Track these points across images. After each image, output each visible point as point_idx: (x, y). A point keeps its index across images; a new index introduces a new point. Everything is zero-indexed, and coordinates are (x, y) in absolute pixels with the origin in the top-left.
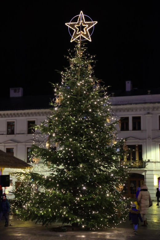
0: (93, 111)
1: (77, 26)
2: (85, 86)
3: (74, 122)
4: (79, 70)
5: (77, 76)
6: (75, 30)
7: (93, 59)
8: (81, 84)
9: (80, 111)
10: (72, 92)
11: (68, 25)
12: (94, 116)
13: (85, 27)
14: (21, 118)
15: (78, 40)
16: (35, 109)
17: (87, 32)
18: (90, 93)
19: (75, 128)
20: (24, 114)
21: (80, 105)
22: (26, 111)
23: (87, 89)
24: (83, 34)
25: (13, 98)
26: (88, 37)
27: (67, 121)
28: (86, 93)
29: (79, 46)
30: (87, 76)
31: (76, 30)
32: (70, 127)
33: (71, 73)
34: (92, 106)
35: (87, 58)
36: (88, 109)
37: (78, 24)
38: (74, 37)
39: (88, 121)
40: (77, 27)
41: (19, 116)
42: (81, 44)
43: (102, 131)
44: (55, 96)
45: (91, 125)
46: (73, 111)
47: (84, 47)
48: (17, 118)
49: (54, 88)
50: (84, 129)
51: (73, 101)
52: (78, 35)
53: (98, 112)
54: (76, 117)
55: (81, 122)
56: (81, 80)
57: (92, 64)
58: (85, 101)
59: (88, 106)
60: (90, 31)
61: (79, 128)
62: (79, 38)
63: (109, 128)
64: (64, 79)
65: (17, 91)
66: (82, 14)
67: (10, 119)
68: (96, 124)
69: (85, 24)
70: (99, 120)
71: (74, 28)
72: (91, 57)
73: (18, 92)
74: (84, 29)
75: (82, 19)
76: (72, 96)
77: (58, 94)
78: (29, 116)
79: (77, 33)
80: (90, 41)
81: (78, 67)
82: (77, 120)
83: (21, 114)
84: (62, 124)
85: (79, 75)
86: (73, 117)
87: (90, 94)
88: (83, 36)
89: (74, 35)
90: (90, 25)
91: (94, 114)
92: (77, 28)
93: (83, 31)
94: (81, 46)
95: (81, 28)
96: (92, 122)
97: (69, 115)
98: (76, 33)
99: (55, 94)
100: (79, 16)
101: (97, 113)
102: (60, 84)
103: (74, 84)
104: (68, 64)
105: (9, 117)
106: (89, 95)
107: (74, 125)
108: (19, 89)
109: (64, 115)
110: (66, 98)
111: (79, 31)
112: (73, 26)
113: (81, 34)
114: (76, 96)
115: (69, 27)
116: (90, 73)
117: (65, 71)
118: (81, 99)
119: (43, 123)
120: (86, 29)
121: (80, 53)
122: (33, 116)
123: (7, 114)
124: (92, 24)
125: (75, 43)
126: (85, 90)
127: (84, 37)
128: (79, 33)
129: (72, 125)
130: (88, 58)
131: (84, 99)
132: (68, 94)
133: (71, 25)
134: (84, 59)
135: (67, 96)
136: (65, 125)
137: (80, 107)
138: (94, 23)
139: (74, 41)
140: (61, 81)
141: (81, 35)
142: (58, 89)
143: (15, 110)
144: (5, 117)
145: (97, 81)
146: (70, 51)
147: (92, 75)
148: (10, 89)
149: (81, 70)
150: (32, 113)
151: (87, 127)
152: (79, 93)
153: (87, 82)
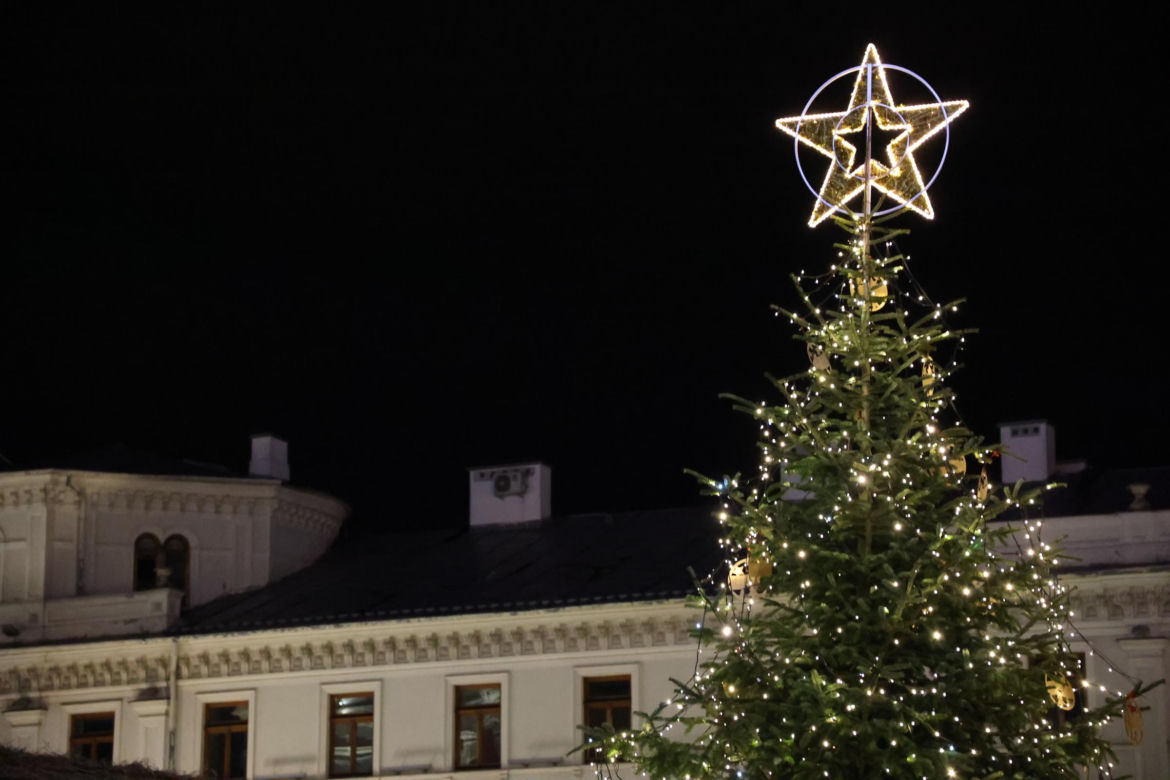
0: (957, 636)
1: (847, 130)
2: (898, 487)
3: (839, 707)
4: (865, 391)
5: (853, 432)
6: (832, 155)
7: (948, 321)
8: (876, 476)
9: (873, 639)
10: (825, 526)
11: (789, 132)
12: (964, 674)
13: (894, 134)
14: (540, 661)
15: (856, 217)
16: (630, 599)
17: (905, 164)
18: (931, 529)
19: (845, 744)
20: (562, 631)
21: (875, 604)
22: (572, 616)
23: (918, 508)
24: (884, 180)
25: (493, 531)
26: (911, 192)
27: (797, 701)
28: (909, 532)
29: (860, 248)
30: (913, 423)
31: (842, 155)
32: (818, 738)
33: (813, 413)
34: (950, 610)
35: (909, 321)
36: (924, 629)
37: (853, 120)
38: (831, 198)
39: (923, 704)
40: (848, 137)
41: (528, 650)
42: (874, 235)
43: (1021, 764)
44: (726, 554)
45: (946, 727)
46: (827, 641)
47: (893, 252)
48: (516, 662)
49: (715, 503)
50: (901, 753)
51: (831, 578)
52: (853, 184)
53: (989, 646)
54: (852, 681)
55: (882, 711)
56: (876, 452)
57: (941, 353)
58: (904, 582)
59: (925, 606)
60: (927, 157)
61: (873, 746)
62: (857, 205)
63: (1067, 746)
64: (776, 452)
65: (515, 486)
66: (873, 64)
67: (472, 671)
68: (975, 716)
69: (895, 118)
70: (998, 694)
71: (829, 145)
72: (932, 310)
73: (521, 494)
74: (890, 150)
75: (877, 92)
76: (824, 553)
77: (743, 535)
78: (593, 644)
79: (848, 175)
80: (929, 214)
81: (858, 372)
82: (859, 699)
83: (540, 633)
84: (769, 721)
85: (863, 425)
86: (832, 680)
87: (936, 539)
88: (882, 189)
89: (831, 185)
90: (922, 122)
91: (960, 661)
92: (846, 145)
93: (885, 161)
94: (876, 251)
95: (873, 143)
96: (950, 704)
97: (807, 668)
98: (839, 171)
99: (723, 542)
100: (857, 73)
101: (979, 655)
102: (750, 478)
103: (835, 473)
105: (463, 654)
106: (924, 545)
107: (838, 726)
108: (528, 473)
109: (777, 666)
110: (788, 560)
111: (860, 160)
112: (820, 132)
113: (872, 178)
114: (850, 545)
115: (798, 137)
116: (928, 412)
117: (777, 399)
118: (877, 567)
119: (652, 719)
120: (901, 149)
121: (872, 293)
122: (614, 642)
123: (455, 639)
124: (939, 116)
126: (901, 514)
127: (892, 194)
128: (860, 170)
129: (826, 730)
130: (919, 317)
131: (899, 565)
132: (797, 540)
133: (804, 130)
134: (893, 324)
135: (792, 552)
136: (786, 731)
137: (873, 618)
138: (950, 110)
139: (829, 222)
140: (758, 458)
141: (872, 182)
142: (736, 510)
143: (500, 609)
144: (442, 656)
145: (979, 456)
146: (807, 285)
147: (945, 420)
148: (473, 474)
149: (878, 389)
150: (606, 628)
151: (921, 738)
152: (868, 533)
153: (905, 464)
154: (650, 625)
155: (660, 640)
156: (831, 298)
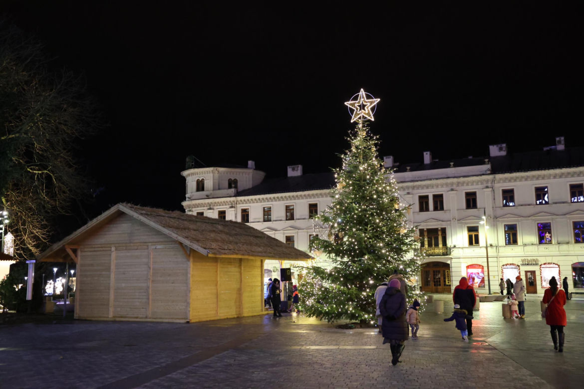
0: (378, 197)
1: (358, 104)
2: (368, 170)
3: (357, 210)
4: (362, 152)
5: (360, 160)
6: (355, 109)
7: (377, 139)
8: (364, 168)
9: (363, 198)
10: (354, 177)
11: (347, 105)
12: (379, 203)
13: (366, 105)
14: (301, 201)
15: (360, 120)
16: (317, 189)
17: (368, 110)
18: (374, 177)
19: (359, 216)
20: (305, 195)
21: (364, 191)
22: (306, 193)
23: (371, 173)
24: (365, 113)
25: (292, 177)
26: (370, 116)
27: (350, 209)
28: (370, 178)
29: (360, 126)
30: (371, 158)
31: (357, 109)
32: (353, 215)
33: (352, 156)
34: (377, 192)
35: (369, 139)
36: (372, 195)
37: (359, 102)
38: (355, 117)
39: (373, 209)
40: (358, 106)
41: (299, 199)
42: (363, 124)
43: (390, 219)
44: (336, 182)
45: (377, 213)
46: (355, 198)
47: (367, 126)
48: (297, 201)
49: (335, 173)
50: (368, 217)
51: (356, 186)
52: (359, 114)
53: (384, 198)
54: (360, 205)
55: (365, 210)
56: (363, 163)
57: (376, 145)
58: (369, 187)
59: (373, 191)
60: (372, 109)
61: (364, 216)
62: (360, 118)
63: (398, 215)
64: (346, 164)
65: (296, 169)
66: (362, 92)
67: (289, 203)
68: (382, 211)
69: (366, 102)
70: (386, 206)
71: (354, 107)
72: (373, 137)
73: (297, 170)
74: (366, 108)
75: (363, 97)
76: (354, 182)
77: (340, 179)
78: (311, 198)
79: (358, 113)
80: (373, 120)
81: (360, 149)
82: (361, 208)
83: (301, 196)
84: (345, 212)
85: (361, 159)
86: (356, 205)
87: (375, 179)
88: (364, 115)
89: (355, 114)
90: (371, 103)
91: (379, 201)
92: (358, 107)
93: (365, 110)
94: (363, 126)
95: (362, 107)
96: (377, 209)
97: (352, 203)
98: (356, 112)
99: (336, 180)
100: (359, 95)
101: (382, 199)
102: (341, 168)
103: (356, 167)
104: (349, 146)
105: (287, 200)
106: (373, 180)
107: (357, 213)
108: (298, 167)
109: (346, 203)
110: (348, 184)
111: (360, 110)
112: (353, 105)
113: (362, 113)
114: (359, 181)
115: (349, 106)
116: (373, 156)
117: (346, 154)
118: (365, 184)
119: (323, 212)
120: (368, 108)
121: (362, 134)
122: (314, 197)
123: (285, 197)
124: (374, 102)
125: (356, 123)
126: (368, 174)
127: (366, 116)
128: (360, 112)
129: (355, 214)
130: (371, 138)
131: (368, 184)
132: (350, 179)
133: (350, 104)
134: (367, 140)
135: (349, 182)
136: (348, 214)
137: (363, 193)
138: (376, 101)
139: (355, 122)
140: (342, 165)
141: (363, 114)
142: (338, 174)
143: (294, 192)
144: (283, 200)
145: (382, 164)
146: (351, 133)
147: (376, 157)
148: (288, 167)
149: (364, 152)
150: (313, 195)
151: (372, 215)
152: (362, 179)
153: (369, 165)
154: (321, 194)
155: (323, 197)
156: (355, 135)
